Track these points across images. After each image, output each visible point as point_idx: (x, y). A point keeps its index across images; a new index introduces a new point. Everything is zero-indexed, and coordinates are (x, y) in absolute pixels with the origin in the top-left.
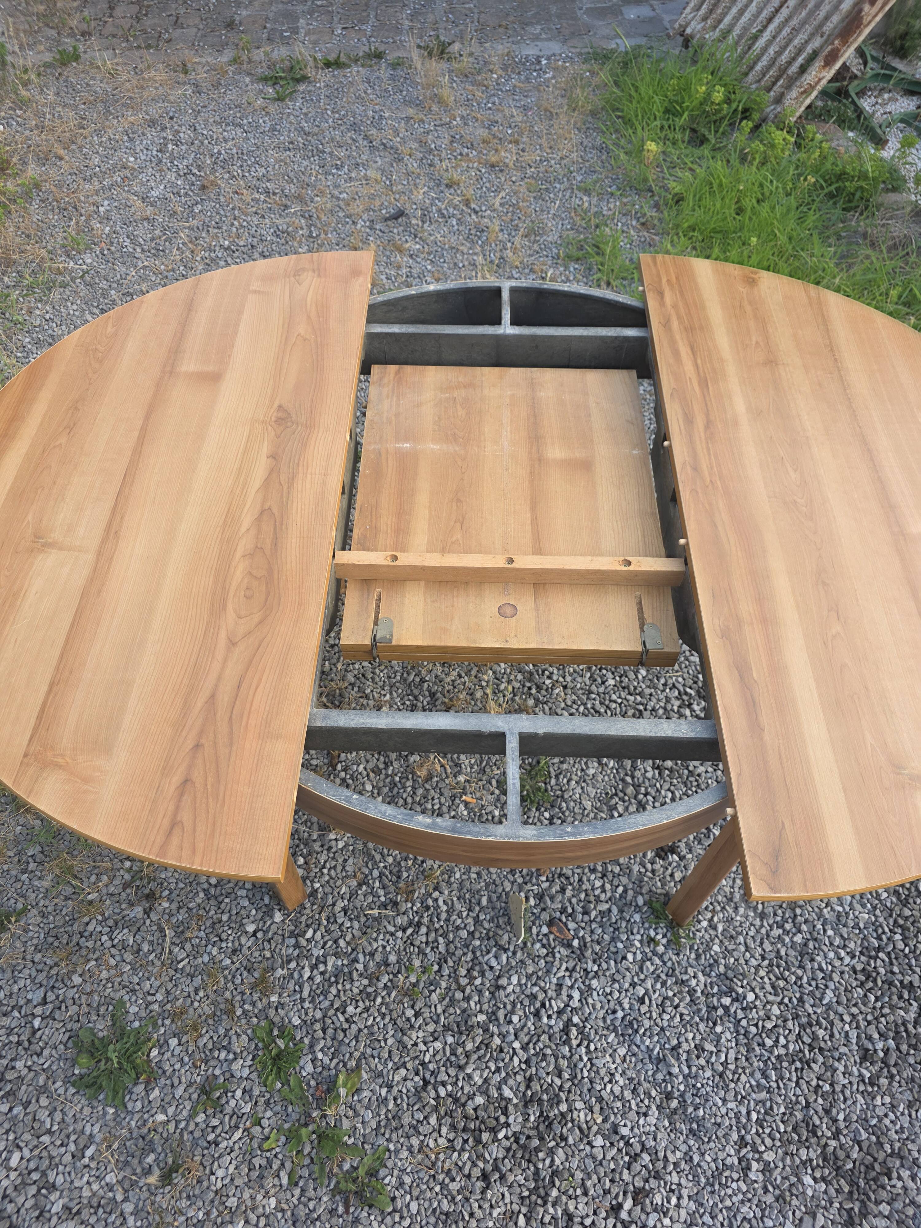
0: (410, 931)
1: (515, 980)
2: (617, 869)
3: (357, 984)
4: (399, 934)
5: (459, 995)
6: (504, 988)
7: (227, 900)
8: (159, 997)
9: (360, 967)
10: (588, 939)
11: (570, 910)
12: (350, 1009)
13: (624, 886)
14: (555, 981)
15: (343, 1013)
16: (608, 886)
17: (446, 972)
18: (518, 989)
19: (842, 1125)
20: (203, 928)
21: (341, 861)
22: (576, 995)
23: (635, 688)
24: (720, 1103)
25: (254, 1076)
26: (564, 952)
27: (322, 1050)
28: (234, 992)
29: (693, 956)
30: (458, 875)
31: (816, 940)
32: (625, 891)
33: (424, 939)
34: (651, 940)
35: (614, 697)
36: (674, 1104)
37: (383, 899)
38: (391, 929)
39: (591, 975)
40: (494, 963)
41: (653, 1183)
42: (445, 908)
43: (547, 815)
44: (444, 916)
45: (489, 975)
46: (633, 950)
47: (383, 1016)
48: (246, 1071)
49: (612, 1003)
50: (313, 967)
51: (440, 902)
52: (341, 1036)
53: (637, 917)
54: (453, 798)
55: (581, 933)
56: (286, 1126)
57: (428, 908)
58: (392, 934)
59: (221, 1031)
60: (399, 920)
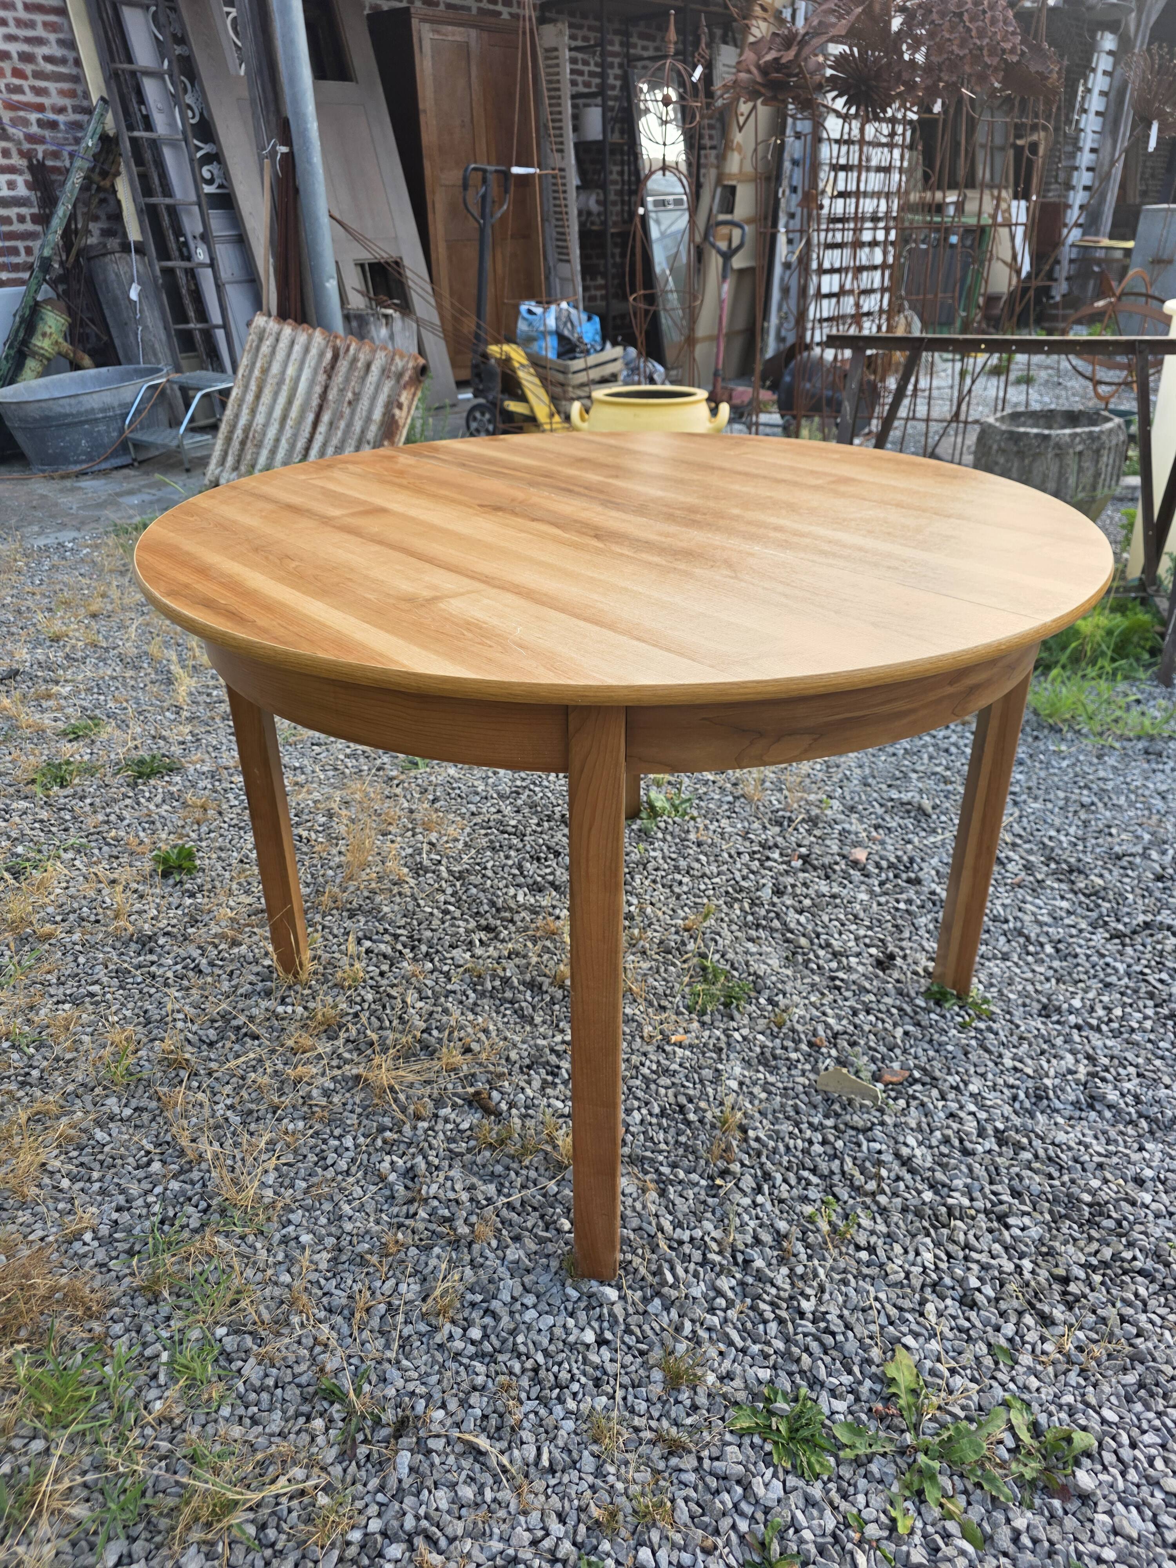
0: (766, 1189)
1: (912, 1142)
3: (779, 1280)
6: (914, 1157)
7: (520, 1339)
8: (556, 1529)
9: (760, 1263)
10: (922, 1064)
11: (878, 1055)
12: (805, 1307)
13: (894, 1006)
14: (942, 1115)
15: (802, 1318)
16: (882, 1016)
18: (924, 1148)
20: (523, 1396)
22: (973, 1108)
25: (792, 1481)
26: (918, 1088)
27: (830, 1375)
28: (653, 1424)
31: (1060, 941)
32: (900, 1009)
34: (965, 1025)
37: (703, 1183)
38: (747, 1201)
39: (962, 1085)
40: (876, 1147)
42: (772, 1142)
44: (780, 1149)
45: (886, 1159)
46: (963, 1042)
47: (845, 1283)
48: (777, 1485)
49: (1006, 1091)
51: (764, 1138)
52: (829, 1340)
53: (934, 1017)
55: (911, 1064)
56: (895, 1488)
57: (759, 1152)
58: (754, 1206)
59: (691, 1477)
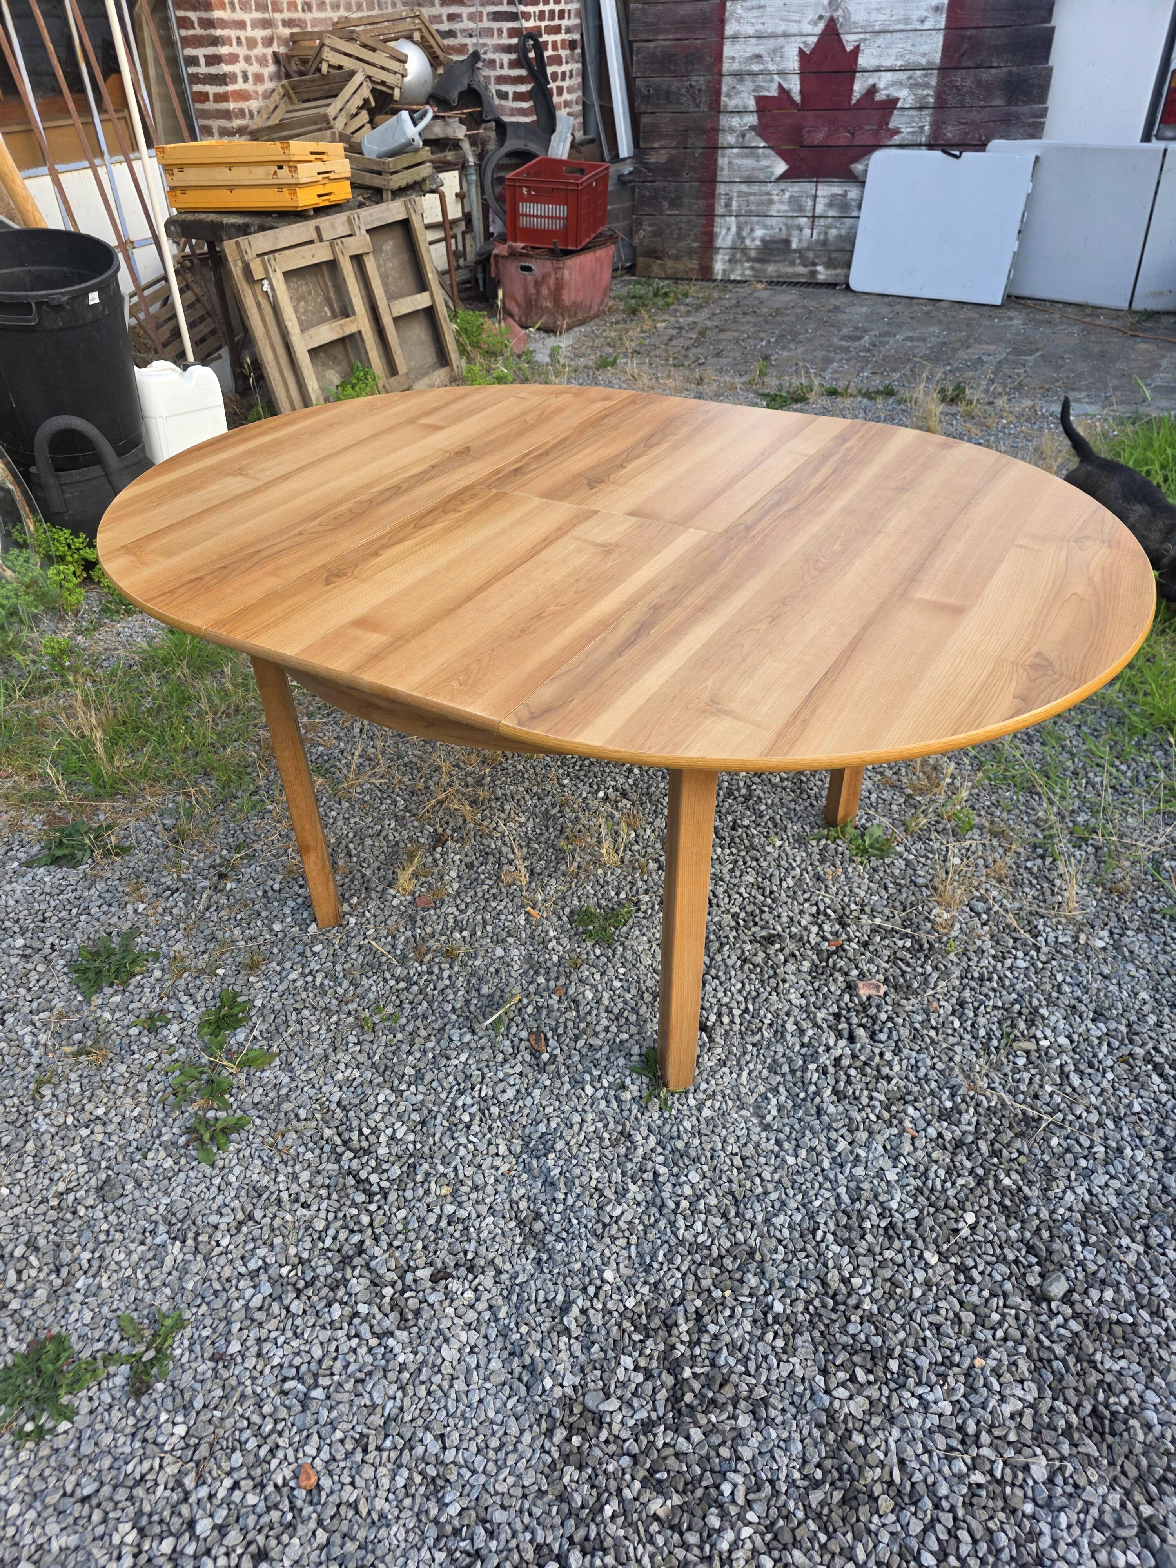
0: (402, 985)
1: (463, 1058)
2: (633, 1018)
3: (327, 1000)
4: (392, 983)
5: (405, 1047)
6: (448, 1058)
9: (340, 991)
10: (560, 1059)
11: (561, 1031)
12: (306, 1013)
13: (631, 1036)
14: (501, 1075)
15: (298, 1014)
16: (614, 1029)
17: (410, 1028)
18: (461, 1067)
19: (706, 1338)
21: (387, 913)
22: (511, 1093)
23: (772, 892)
24: (584, 1247)
25: (196, 1022)
26: (528, 1058)
29: (659, 1123)
30: (477, 963)
33: (411, 997)
34: (623, 1087)
35: (742, 890)
36: (538, 1226)
37: (398, 952)
38: (388, 975)
39: (539, 1086)
40: (456, 1038)
41: (463, 1271)
42: (447, 982)
43: (598, 952)
44: (440, 986)
45: (444, 1043)
46: (598, 1086)
47: (329, 1031)
48: (192, 1016)
49: (541, 1115)
50: (303, 975)
51: (446, 974)
53: (622, 1062)
54: (522, 906)
55: (557, 1052)
57: (430, 973)
58: (386, 981)
59: (198, 983)
60: (398, 971)
